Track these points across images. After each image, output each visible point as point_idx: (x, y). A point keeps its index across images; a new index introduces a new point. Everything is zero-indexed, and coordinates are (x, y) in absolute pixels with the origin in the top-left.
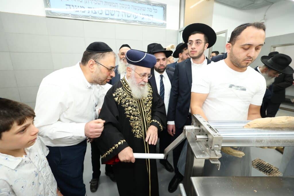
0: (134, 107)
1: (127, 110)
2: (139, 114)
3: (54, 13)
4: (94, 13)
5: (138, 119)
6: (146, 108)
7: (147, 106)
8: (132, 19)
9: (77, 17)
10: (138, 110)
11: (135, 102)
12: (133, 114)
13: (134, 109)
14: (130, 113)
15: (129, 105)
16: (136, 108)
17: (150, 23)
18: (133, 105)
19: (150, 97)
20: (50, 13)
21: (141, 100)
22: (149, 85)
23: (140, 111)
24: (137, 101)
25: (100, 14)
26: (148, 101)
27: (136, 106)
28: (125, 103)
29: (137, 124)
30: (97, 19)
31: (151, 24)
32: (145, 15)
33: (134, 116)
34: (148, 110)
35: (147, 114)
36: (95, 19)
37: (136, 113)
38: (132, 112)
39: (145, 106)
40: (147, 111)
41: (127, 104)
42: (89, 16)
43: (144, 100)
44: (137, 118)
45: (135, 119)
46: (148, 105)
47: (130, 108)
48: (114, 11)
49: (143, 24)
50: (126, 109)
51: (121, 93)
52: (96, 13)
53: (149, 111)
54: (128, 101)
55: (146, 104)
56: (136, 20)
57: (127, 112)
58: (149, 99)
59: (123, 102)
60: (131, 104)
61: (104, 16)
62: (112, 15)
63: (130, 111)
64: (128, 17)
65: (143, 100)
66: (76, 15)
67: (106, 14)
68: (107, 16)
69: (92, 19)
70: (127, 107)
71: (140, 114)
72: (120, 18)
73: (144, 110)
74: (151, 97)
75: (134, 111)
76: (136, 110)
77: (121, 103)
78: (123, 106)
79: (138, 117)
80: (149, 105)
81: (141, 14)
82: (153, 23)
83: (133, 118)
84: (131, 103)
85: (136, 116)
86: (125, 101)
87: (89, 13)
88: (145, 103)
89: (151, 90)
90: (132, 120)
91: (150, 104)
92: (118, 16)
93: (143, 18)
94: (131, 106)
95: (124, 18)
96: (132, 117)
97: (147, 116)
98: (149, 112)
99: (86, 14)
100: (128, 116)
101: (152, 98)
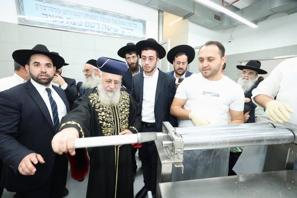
0: (108, 113)
1: (100, 116)
2: (112, 121)
3: (28, 21)
4: (73, 24)
5: (110, 126)
6: (121, 115)
7: (122, 114)
8: (112, 31)
9: (55, 27)
10: (112, 117)
11: (109, 109)
12: (106, 120)
13: (108, 115)
14: (103, 119)
15: (103, 110)
16: (109, 114)
17: (131, 36)
18: (107, 111)
19: (126, 105)
20: (23, 21)
21: (117, 107)
22: (126, 93)
23: (114, 118)
24: (112, 108)
25: (80, 25)
26: (124, 109)
27: (110, 112)
28: (99, 108)
29: (110, 131)
30: (76, 30)
31: (131, 38)
32: (125, 28)
33: (107, 122)
34: (123, 117)
35: (122, 121)
36: (74, 30)
37: (109, 119)
38: (106, 118)
39: (121, 114)
40: (122, 119)
41: (101, 109)
42: (68, 27)
43: (120, 107)
44: (109, 124)
45: (108, 126)
46: (123, 112)
47: (103, 113)
48: (95, 23)
49: (123, 37)
50: (100, 114)
51: (96, 97)
52: (75, 24)
53: (125, 118)
54: (102, 106)
55: (121, 112)
56: (116, 33)
57: (100, 118)
58: (125, 106)
59: (97, 106)
60: (105, 110)
61: (83, 27)
62: (92, 27)
63: (103, 116)
64: (108, 30)
65: (118, 107)
66: (53, 25)
67: (86, 26)
68: (86, 28)
69: (71, 29)
70: (100, 112)
71: (114, 120)
72: (100, 30)
73: (119, 117)
74: (128, 104)
75: (107, 117)
76: (109, 116)
77: (95, 107)
78: (97, 110)
79: (111, 124)
80: (125, 113)
81: (121, 28)
82: (133, 37)
83: (106, 125)
84: (104, 108)
85: (109, 123)
86: (99, 106)
87: (67, 23)
88: (120, 110)
89: (128, 97)
90: (104, 127)
91: (126, 111)
92: (99, 28)
93: (123, 32)
94: (105, 112)
95: (104, 30)
96: (105, 123)
97: (121, 124)
98: (124, 120)
99: (65, 24)
100: (101, 122)
101: (129, 106)
